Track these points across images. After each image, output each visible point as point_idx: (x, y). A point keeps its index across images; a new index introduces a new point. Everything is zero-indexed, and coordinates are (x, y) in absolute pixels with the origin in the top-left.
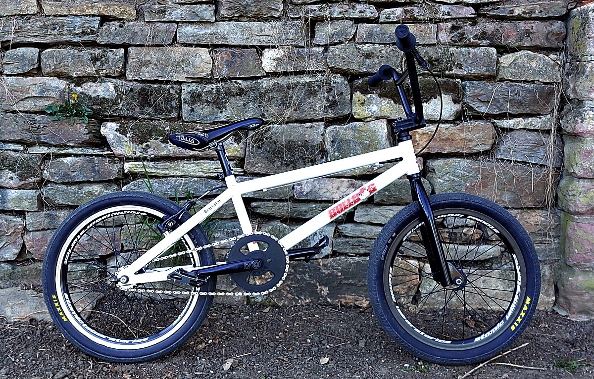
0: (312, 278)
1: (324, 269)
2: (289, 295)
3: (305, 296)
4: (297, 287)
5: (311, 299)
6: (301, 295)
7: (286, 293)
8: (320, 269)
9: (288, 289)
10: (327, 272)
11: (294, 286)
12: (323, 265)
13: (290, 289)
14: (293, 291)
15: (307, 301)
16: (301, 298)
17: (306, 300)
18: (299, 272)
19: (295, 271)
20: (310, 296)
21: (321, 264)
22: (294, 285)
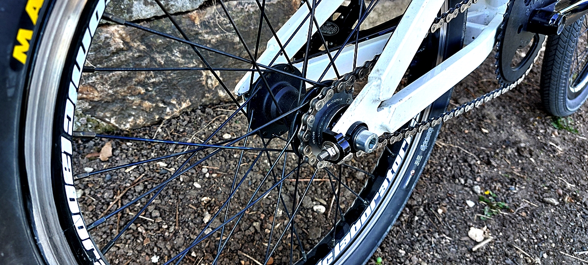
0: (188, 56)
1: (207, 33)
2: (147, 104)
3: (178, 97)
4: (160, 83)
5: (190, 101)
6: (170, 96)
7: (137, 101)
8: (197, 34)
9: (143, 91)
10: (214, 39)
11: (153, 83)
12: (201, 24)
13: (147, 90)
14: (154, 93)
15: (184, 105)
16: (169, 104)
17: (180, 104)
18: (158, 47)
19: (148, 46)
20: (189, 95)
21: (197, 22)
22: (153, 80)
